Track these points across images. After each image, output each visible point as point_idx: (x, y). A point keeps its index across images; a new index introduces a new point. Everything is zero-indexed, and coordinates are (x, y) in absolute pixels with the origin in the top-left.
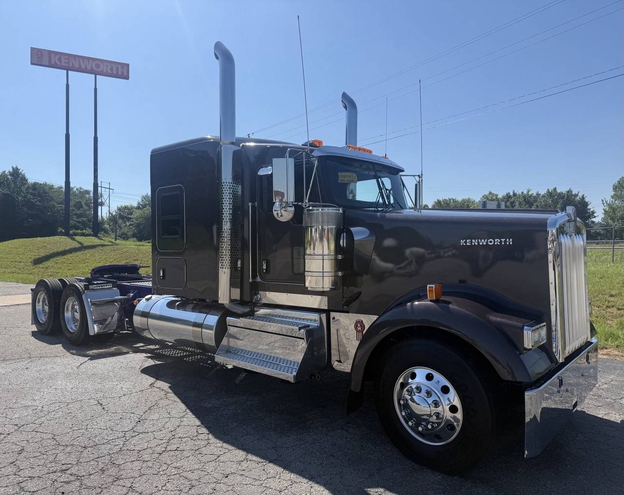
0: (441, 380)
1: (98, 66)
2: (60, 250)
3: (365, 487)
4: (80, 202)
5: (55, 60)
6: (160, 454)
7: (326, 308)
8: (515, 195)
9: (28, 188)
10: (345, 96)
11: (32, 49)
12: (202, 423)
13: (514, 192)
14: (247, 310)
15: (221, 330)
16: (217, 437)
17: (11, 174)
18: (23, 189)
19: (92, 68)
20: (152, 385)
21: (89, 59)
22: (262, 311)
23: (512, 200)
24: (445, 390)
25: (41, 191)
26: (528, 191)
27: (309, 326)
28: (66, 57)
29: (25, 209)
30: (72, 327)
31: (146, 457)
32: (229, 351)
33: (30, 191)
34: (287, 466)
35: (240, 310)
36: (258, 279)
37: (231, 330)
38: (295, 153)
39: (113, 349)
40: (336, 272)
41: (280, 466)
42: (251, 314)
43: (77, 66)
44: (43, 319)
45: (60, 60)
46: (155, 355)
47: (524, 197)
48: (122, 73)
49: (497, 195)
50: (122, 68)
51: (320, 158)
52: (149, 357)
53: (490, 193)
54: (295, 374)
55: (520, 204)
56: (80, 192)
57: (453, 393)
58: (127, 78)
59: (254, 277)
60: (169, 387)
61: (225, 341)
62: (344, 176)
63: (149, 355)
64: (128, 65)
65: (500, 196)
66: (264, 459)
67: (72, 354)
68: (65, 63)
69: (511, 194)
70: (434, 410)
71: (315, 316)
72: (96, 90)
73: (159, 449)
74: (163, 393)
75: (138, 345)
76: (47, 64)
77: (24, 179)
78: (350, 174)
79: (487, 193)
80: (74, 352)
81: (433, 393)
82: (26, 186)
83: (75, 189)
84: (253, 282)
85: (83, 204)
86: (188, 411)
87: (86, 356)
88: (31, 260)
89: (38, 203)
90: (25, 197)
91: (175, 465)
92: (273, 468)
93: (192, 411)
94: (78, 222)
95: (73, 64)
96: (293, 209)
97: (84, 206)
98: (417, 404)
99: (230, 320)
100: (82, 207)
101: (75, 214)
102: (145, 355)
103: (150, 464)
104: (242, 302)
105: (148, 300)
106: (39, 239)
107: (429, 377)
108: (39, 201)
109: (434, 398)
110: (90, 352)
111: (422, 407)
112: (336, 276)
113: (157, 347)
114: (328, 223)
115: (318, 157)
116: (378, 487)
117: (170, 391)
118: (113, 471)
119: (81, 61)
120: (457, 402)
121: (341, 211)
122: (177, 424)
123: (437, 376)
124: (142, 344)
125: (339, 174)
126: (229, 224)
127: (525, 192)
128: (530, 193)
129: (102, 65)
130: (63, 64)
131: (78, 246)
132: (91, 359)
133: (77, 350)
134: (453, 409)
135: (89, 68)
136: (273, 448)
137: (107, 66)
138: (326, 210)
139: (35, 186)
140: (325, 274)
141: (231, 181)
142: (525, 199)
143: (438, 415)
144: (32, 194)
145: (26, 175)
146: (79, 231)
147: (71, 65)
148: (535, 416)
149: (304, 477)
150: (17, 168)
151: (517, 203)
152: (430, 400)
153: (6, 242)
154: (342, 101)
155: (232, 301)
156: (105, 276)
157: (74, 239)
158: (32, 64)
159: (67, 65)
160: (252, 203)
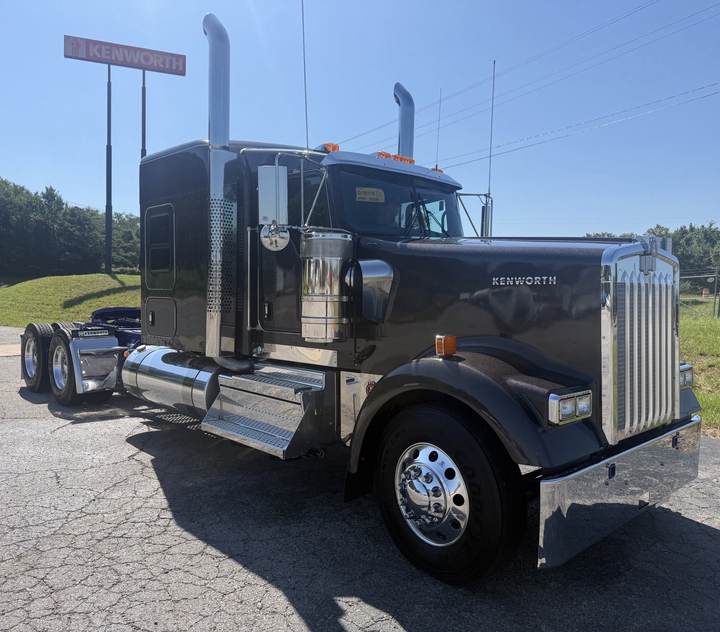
0: (446, 461)
1: (147, 59)
2: (96, 291)
3: (336, 595)
4: (130, 232)
5: (94, 51)
6: (100, 541)
7: (335, 365)
8: (692, 229)
9: (65, 214)
10: (398, 88)
11: (67, 38)
12: (170, 506)
13: (691, 226)
14: (245, 366)
15: (214, 390)
16: (180, 523)
17: (45, 196)
18: (60, 215)
19: (139, 61)
20: (131, 457)
21: (136, 50)
22: (268, 369)
23: (688, 236)
24: (450, 474)
25: (79, 217)
26: (711, 225)
27: (310, 388)
28: (108, 47)
29: (62, 240)
30: (61, 383)
31: (80, 543)
32: (221, 417)
33: (68, 217)
34: (248, 564)
35: (234, 366)
36: (259, 327)
37: (224, 391)
38: (289, 160)
39: (107, 412)
40: (340, 318)
41: (240, 562)
42: (248, 372)
43: (121, 59)
44: (32, 371)
45: (99, 50)
46: (154, 420)
47: (705, 232)
48: (178, 67)
49: (668, 230)
50: (177, 61)
51: (332, 168)
52: (144, 423)
53: (658, 227)
54: (285, 448)
55: (699, 241)
56: (131, 220)
57: (458, 478)
58: (183, 73)
59: (254, 324)
60: (152, 461)
61: (216, 405)
62: (365, 193)
63: (147, 420)
64: (184, 57)
65: (672, 231)
66: (224, 553)
67: (56, 416)
68: (107, 55)
69: (688, 228)
70: (434, 500)
71: (320, 376)
72: (144, 89)
73: (99, 536)
74: (140, 467)
75: (140, 408)
76: (84, 56)
77: (60, 202)
78: (374, 190)
79: (653, 227)
80: (60, 413)
81: (435, 478)
82: (63, 211)
83: (124, 216)
84: (252, 331)
85: (134, 234)
86: (161, 490)
87: (69, 419)
88: (62, 302)
89: (77, 233)
90: (61, 225)
91: (112, 555)
92: (230, 565)
93: (164, 491)
94: (126, 257)
95: (116, 57)
96: (287, 235)
97: (135, 237)
98: (417, 491)
99: (223, 379)
100: (132, 238)
101: (122, 247)
102: (142, 420)
103: (80, 552)
104: (237, 356)
105: (140, 351)
106: (74, 277)
107: (433, 457)
108: (79, 230)
109: (435, 483)
110: (78, 415)
111: (420, 496)
112: (341, 324)
113: (163, 411)
114: (332, 254)
115: (329, 166)
116: (351, 595)
117: (150, 465)
118: (31, 559)
119: (126, 52)
120: (463, 491)
121: (349, 238)
122: (139, 505)
123: (442, 455)
124: (146, 407)
125: (357, 189)
126: (219, 255)
127: (707, 226)
128: (713, 227)
129: (152, 58)
130: (104, 56)
131: (118, 285)
132: (73, 423)
133: (63, 411)
134: (458, 500)
135: (136, 61)
136: (243, 540)
137: (158, 58)
138: (328, 236)
139: (75, 211)
140: (329, 321)
141: (222, 197)
142: (706, 235)
143: (437, 506)
144: (70, 221)
145: (63, 197)
146: (128, 269)
147: (113, 58)
148: (559, 508)
149: (264, 578)
150: (51, 189)
151: (695, 241)
152: (430, 487)
153: (35, 281)
154: (395, 96)
155: (223, 354)
156: (109, 322)
157: (115, 278)
158: (66, 56)
159: (108, 57)
160: (252, 227)
